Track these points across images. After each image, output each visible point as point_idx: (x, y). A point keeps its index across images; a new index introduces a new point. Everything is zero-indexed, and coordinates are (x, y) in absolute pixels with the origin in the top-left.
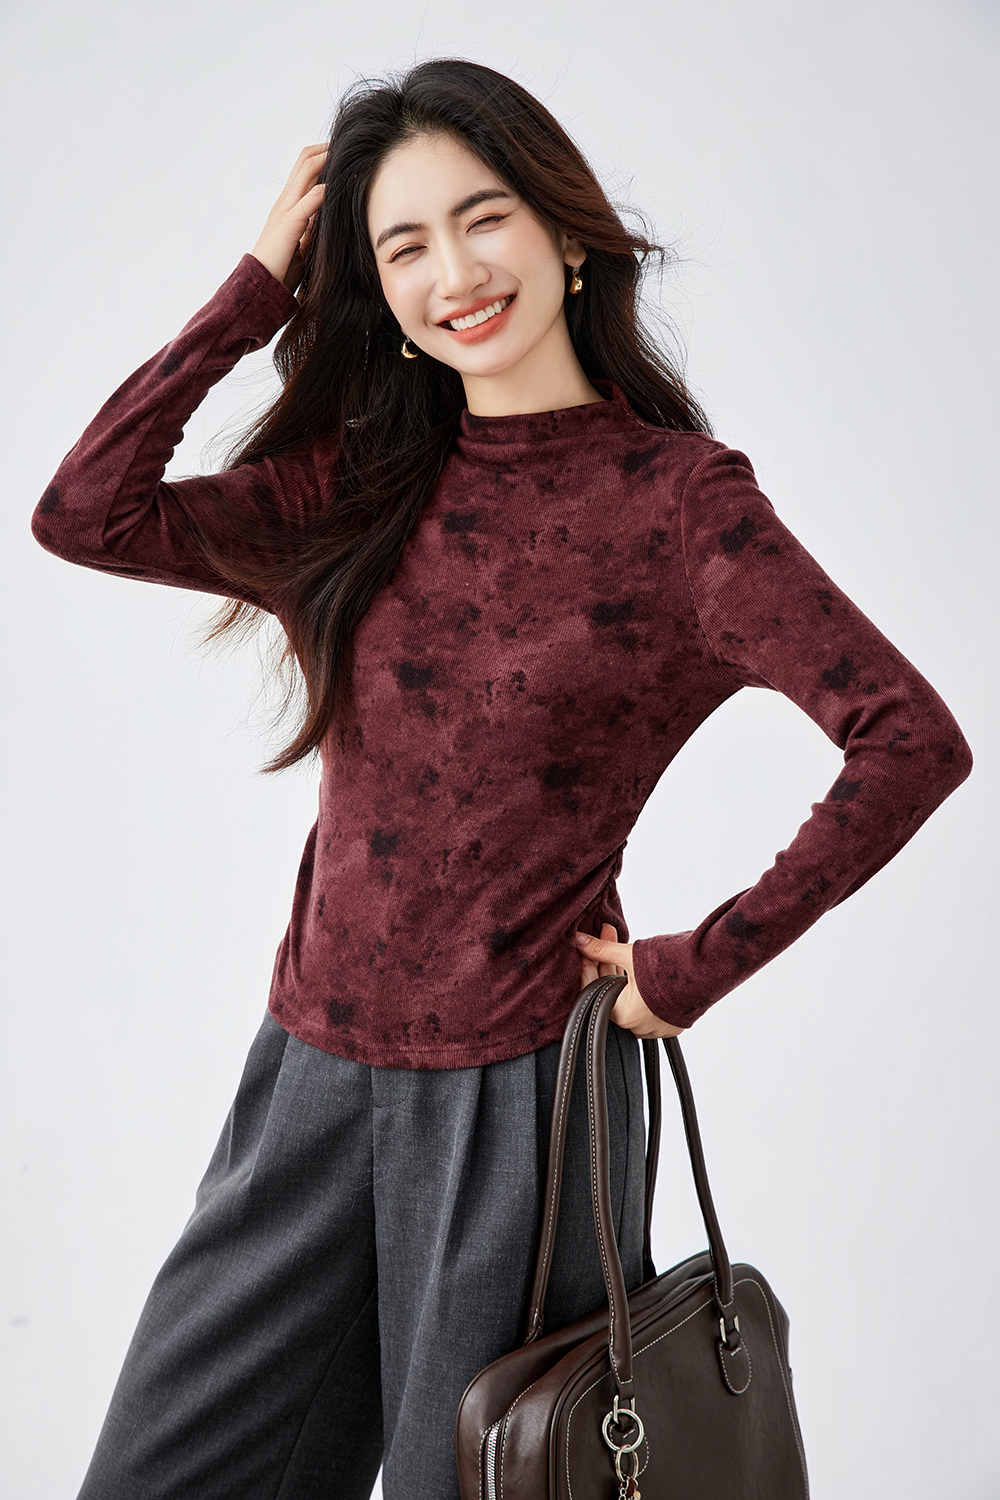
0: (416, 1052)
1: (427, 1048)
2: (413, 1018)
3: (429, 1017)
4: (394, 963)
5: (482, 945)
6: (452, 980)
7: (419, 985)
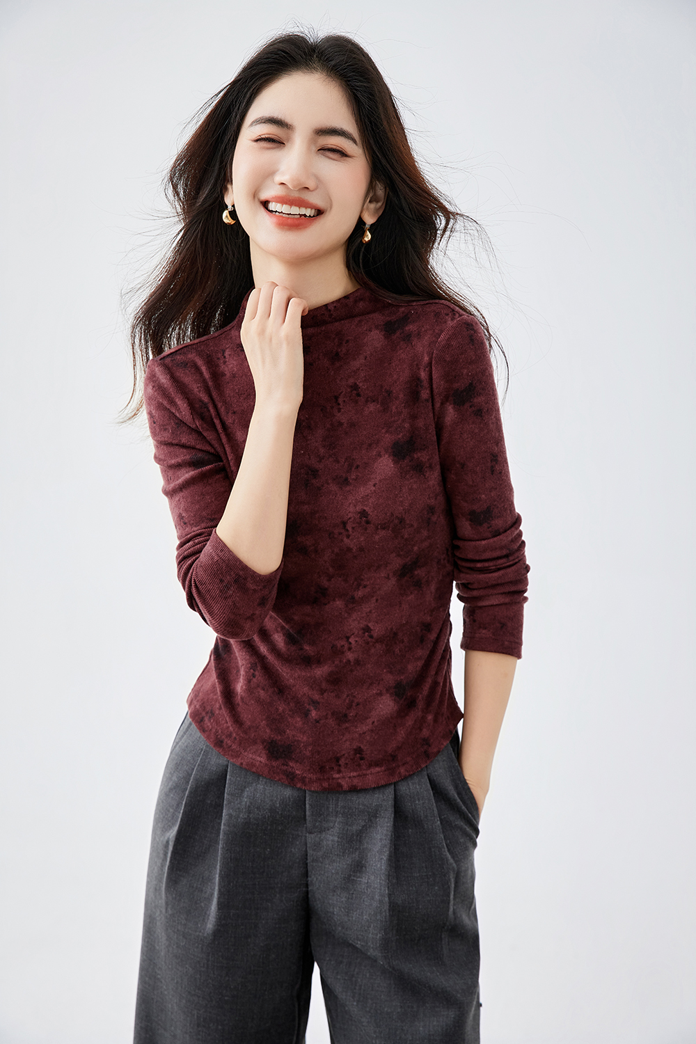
0: (346, 778)
1: (355, 774)
2: (344, 752)
3: (355, 750)
4: (327, 715)
5: (388, 695)
6: (369, 721)
7: (347, 728)
